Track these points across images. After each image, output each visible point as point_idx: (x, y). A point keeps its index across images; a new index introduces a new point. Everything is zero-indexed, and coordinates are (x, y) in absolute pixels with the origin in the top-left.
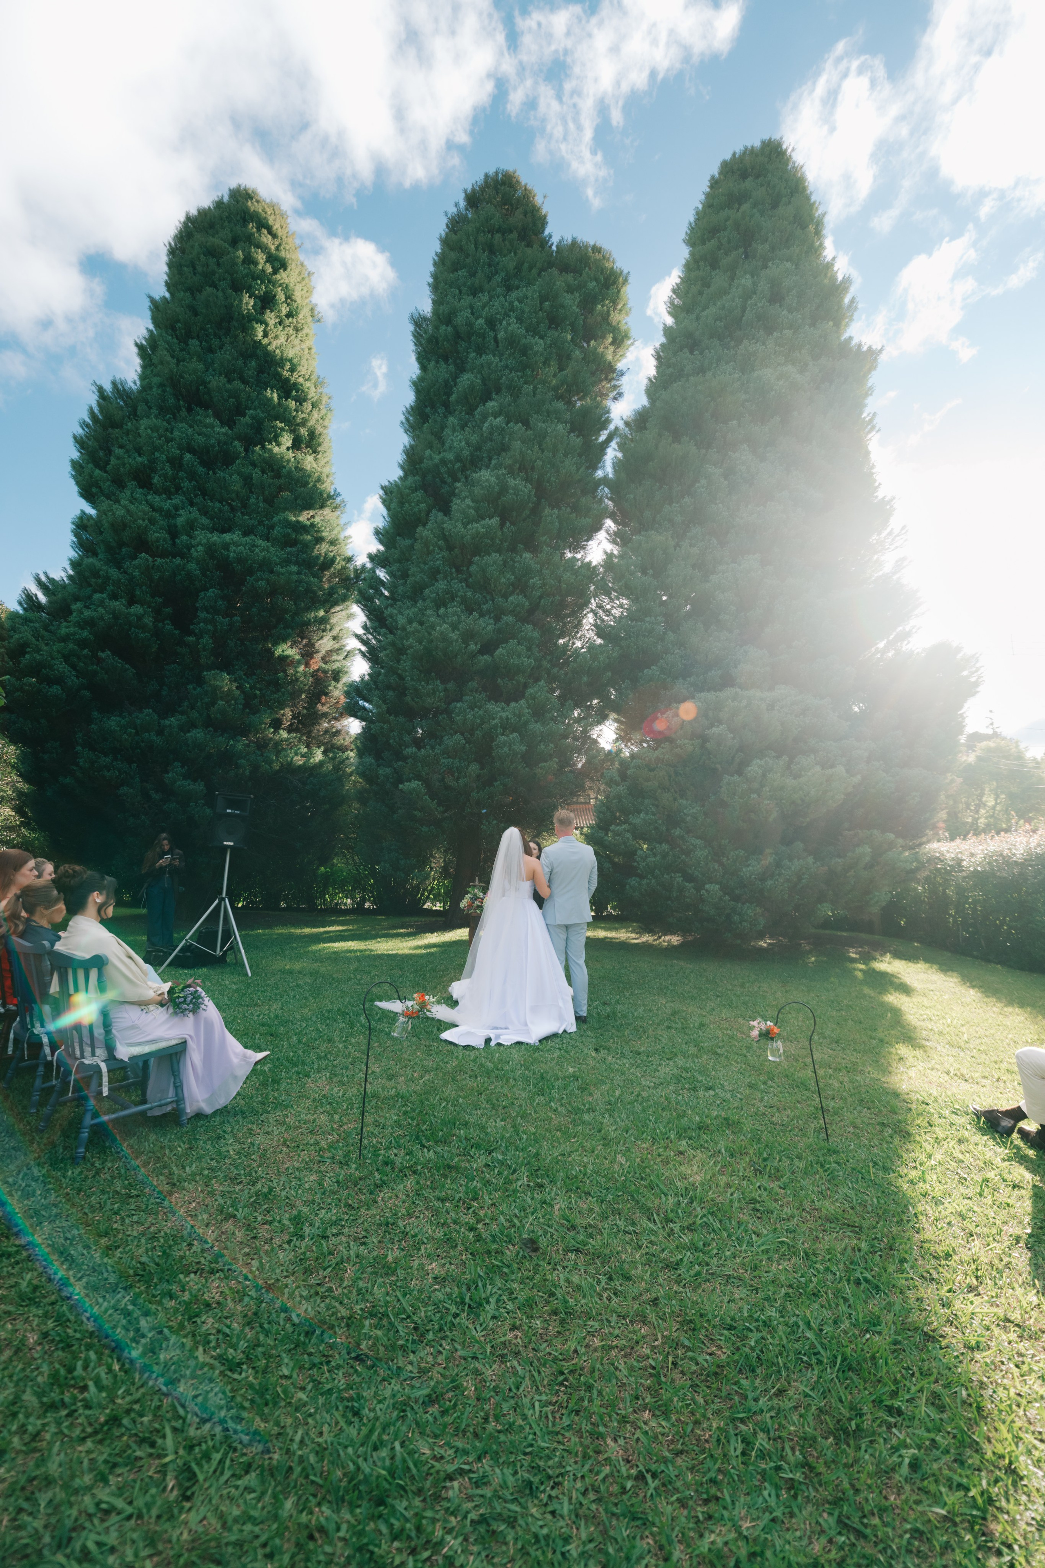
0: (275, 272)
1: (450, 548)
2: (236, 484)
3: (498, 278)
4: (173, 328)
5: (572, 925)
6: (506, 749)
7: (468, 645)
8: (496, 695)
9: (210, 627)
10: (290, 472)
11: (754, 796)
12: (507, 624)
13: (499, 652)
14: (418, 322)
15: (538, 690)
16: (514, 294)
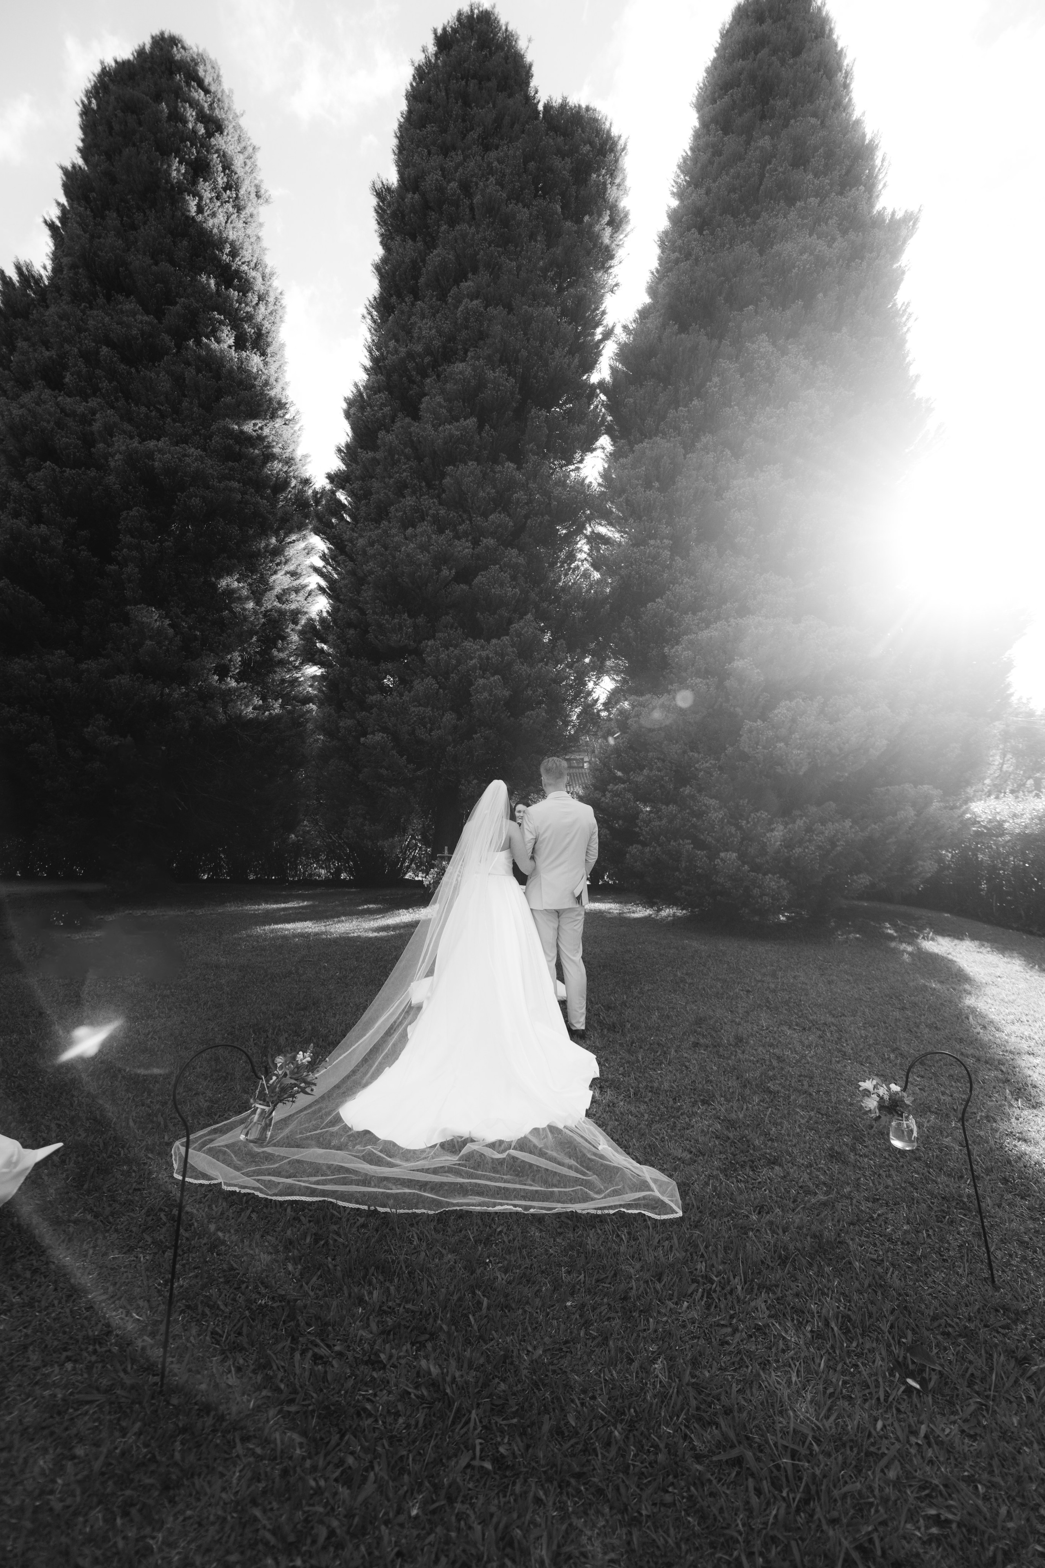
0: (210, 134)
1: (420, 459)
2: (165, 384)
3: (473, 135)
4: (87, 199)
5: (564, 910)
6: (486, 694)
7: (440, 570)
8: (475, 631)
9: (134, 553)
10: (231, 371)
11: (781, 745)
12: (487, 547)
13: (479, 579)
14: (382, 193)
15: (526, 625)
16: (493, 154)
